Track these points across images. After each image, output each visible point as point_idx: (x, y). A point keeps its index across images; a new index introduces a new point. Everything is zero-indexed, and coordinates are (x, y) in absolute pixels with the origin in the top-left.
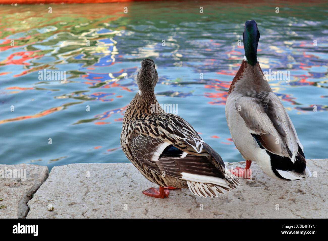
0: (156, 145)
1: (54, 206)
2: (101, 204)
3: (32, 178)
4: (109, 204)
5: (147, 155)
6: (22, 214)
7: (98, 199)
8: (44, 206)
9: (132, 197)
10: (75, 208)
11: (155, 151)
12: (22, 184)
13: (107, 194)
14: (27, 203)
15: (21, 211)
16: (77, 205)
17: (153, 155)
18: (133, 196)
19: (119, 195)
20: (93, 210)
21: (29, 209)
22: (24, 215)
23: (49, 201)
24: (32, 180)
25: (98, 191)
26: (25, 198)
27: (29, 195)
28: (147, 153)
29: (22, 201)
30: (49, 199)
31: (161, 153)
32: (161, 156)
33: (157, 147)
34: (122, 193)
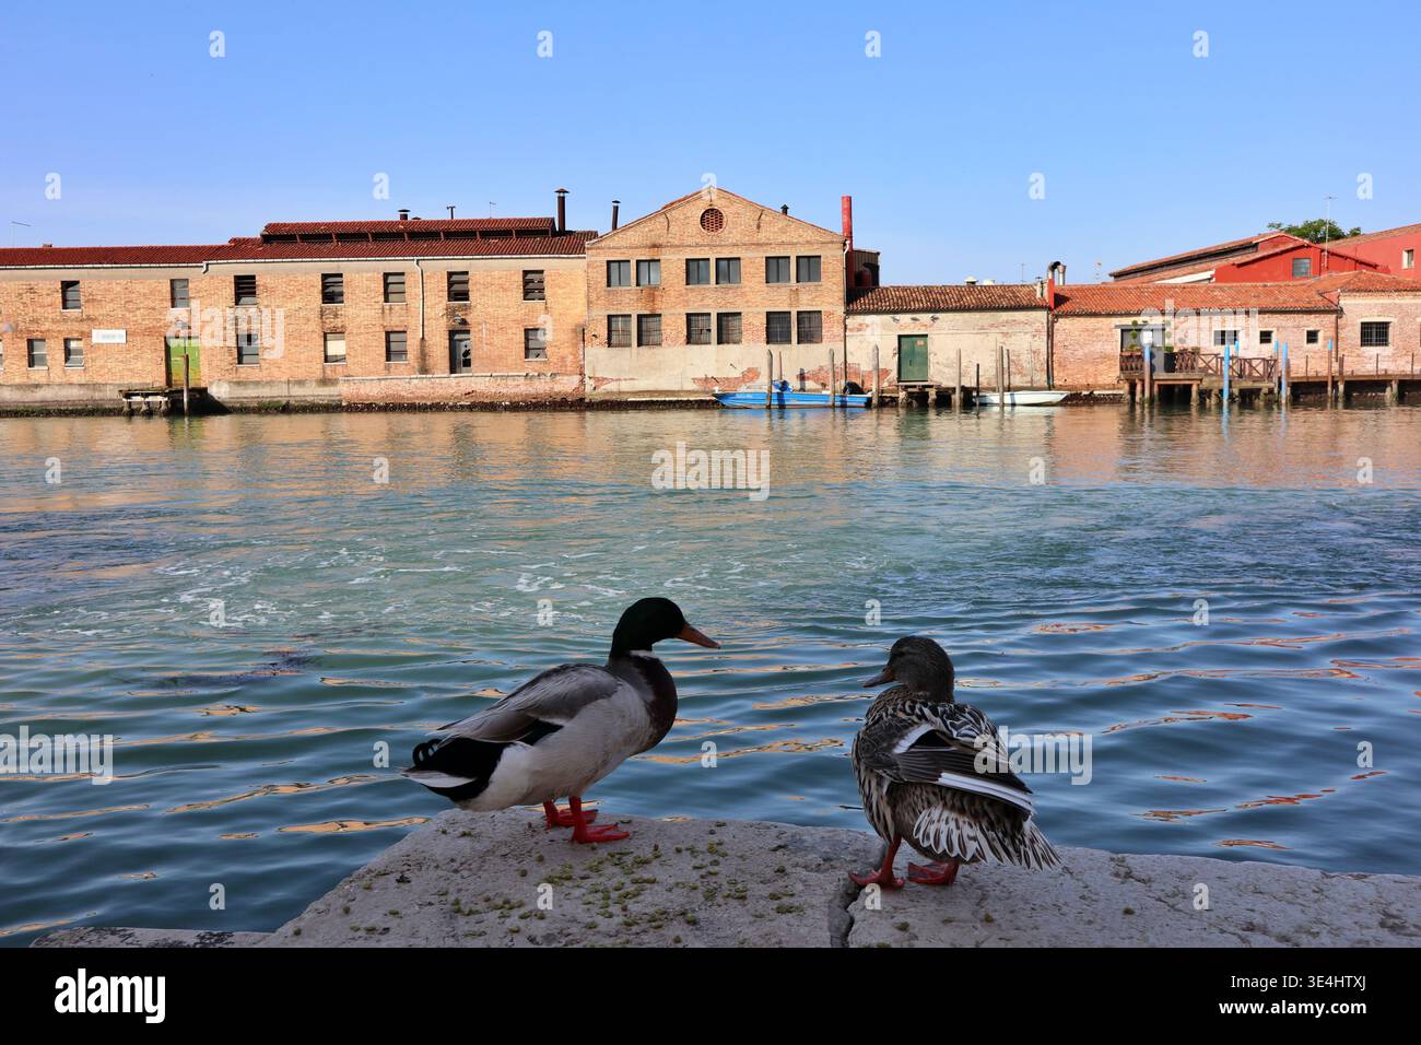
0: (906, 727)
1: (909, 921)
2: (1017, 929)
3: (854, 858)
4: (1035, 932)
5: (885, 745)
6: (838, 929)
7: (1009, 916)
8: (886, 918)
9: (1090, 922)
10: (958, 930)
11: (902, 737)
12: (833, 867)
13: (1028, 907)
14: (846, 907)
15: (836, 922)
16: (962, 924)
17: (897, 743)
18: (1091, 919)
19: (1056, 912)
20: (1001, 939)
21: (852, 922)
22: (843, 931)
23: (895, 908)
24: (855, 861)
25: (1008, 899)
26: (842, 897)
27: (849, 892)
28: (884, 740)
29: (837, 902)
30: (895, 905)
31: (913, 741)
32: (912, 746)
33: (907, 731)
34: (1065, 909)
